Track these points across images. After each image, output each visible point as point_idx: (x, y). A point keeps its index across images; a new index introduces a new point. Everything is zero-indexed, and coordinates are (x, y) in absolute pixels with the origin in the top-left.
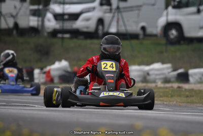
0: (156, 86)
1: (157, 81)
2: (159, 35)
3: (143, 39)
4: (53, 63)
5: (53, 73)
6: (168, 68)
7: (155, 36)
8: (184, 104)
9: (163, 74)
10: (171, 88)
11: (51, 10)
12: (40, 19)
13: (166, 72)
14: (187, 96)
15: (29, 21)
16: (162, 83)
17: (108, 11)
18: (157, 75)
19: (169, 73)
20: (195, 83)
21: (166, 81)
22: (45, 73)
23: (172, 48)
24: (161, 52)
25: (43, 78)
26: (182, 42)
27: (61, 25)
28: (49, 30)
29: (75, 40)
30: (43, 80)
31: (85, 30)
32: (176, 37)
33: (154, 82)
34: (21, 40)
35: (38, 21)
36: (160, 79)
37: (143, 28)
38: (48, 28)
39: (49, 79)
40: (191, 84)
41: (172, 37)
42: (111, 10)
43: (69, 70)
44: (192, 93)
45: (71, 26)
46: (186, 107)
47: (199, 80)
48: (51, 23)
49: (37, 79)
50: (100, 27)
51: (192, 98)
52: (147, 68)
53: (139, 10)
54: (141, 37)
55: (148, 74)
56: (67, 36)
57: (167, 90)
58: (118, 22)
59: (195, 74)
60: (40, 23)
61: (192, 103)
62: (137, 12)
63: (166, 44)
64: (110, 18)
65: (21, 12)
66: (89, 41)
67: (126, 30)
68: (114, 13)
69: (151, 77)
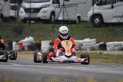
0: (87, 52)
1: (87, 49)
2: (88, 21)
3: (79, 24)
4: (24, 38)
5: (24, 44)
6: (94, 41)
7: (86, 22)
8: (103, 63)
9: (90, 45)
10: (96, 54)
11: (23, 6)
12: (16, 12)
13: (93, 43)
14: (105, 59)
15: (10, 12)
16: (90, 50)
17: (58, 7)
18: (87, 45)
19: (94, 44)
20: (110, 51)
21: (93, 49)
22: (19, 44)
23: (96, 29)
24: (90, 32)
25: (18, 47)
26: (102, 26)
27: (29, 15)
28: (22, 19)
29: (37, 24)
30: (18, 49)
31: (44, 18)
32: (99, 23)
33: (85, 50)
34: (5, 24)
35: (15, 13)
36: (89, 48)
37: (79, 17)
38: (21, 17)
39: (22, 48)
40: (108, 51)
41: (96, 22)
42: (59, 6)
43: (34, 42)
44: (108, 57)
45: (35, 16)
46: (104, 65)
47: (112, 49)
48: (23, 14)
49: (14, 48)
50: (53, 17)
51: (108, 60)
52: (81, 41)
53: (76, 6)
54: (78, 22)
55: (82, 45)
56: (33, 22)
57: (93, 55)
58: (63, 14)
59: (110, 45)
60: (16, 14)
61: (108, 62)
62: (75, 7)
63: (93, 27)
64: (59, 11)
65: (5, 8)
66: (46, 25)
67: (69, 18)
68: (61, 8)
69: (84, 47)
